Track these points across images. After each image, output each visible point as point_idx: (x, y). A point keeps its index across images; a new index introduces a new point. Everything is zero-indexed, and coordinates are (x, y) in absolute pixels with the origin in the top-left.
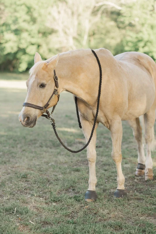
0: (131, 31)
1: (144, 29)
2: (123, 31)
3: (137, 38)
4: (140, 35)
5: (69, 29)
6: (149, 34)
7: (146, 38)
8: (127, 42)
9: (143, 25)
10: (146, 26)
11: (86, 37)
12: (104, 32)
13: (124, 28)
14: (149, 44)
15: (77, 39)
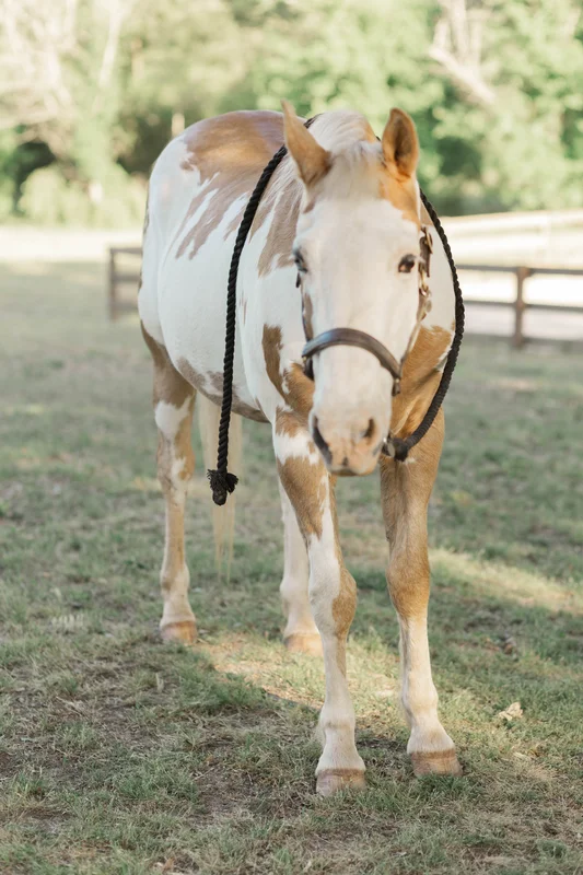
0: (285, 34)
1: (330, 30)
2: (256, 36)
3: (304, 62)
4: (316, 52)
5: (43, 22)
6: (351, 50)
7: (339, 63)
8: (270, 78)
9: (328, 10)
10: (339, 15)
11: (110, 56)
12: (182, 35)
13: (259, 23)
14: (349, 87)
15: (77, 63)
